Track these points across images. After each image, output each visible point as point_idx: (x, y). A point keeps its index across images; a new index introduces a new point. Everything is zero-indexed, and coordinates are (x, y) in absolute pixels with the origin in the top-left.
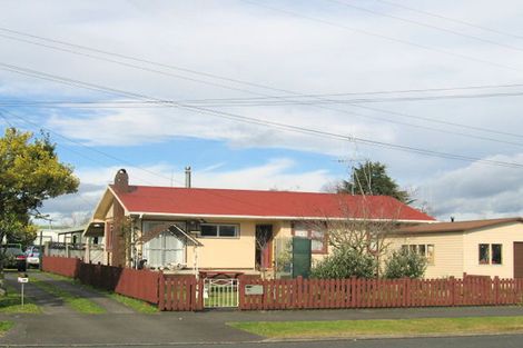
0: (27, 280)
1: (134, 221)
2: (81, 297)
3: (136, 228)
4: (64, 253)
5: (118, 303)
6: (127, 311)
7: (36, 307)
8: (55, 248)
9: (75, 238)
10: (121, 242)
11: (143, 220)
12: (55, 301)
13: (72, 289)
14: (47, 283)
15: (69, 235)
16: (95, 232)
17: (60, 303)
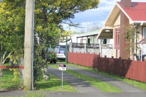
0: (65, 69)
1: (137, 28)
2: (102, 81)
3: (138, 32)
4: (83, 51)
5: (129, 85)
6: (137, 91)
7: (72, 88)
8: (77, 47)
9: (89, 40)
10: (127, 42)
11: (143, 26)
12: (84, 84)
13: (93, 75)
14: (74, 72)
15: (85, 38)
16: (106, 36)
17: (88, 85)
